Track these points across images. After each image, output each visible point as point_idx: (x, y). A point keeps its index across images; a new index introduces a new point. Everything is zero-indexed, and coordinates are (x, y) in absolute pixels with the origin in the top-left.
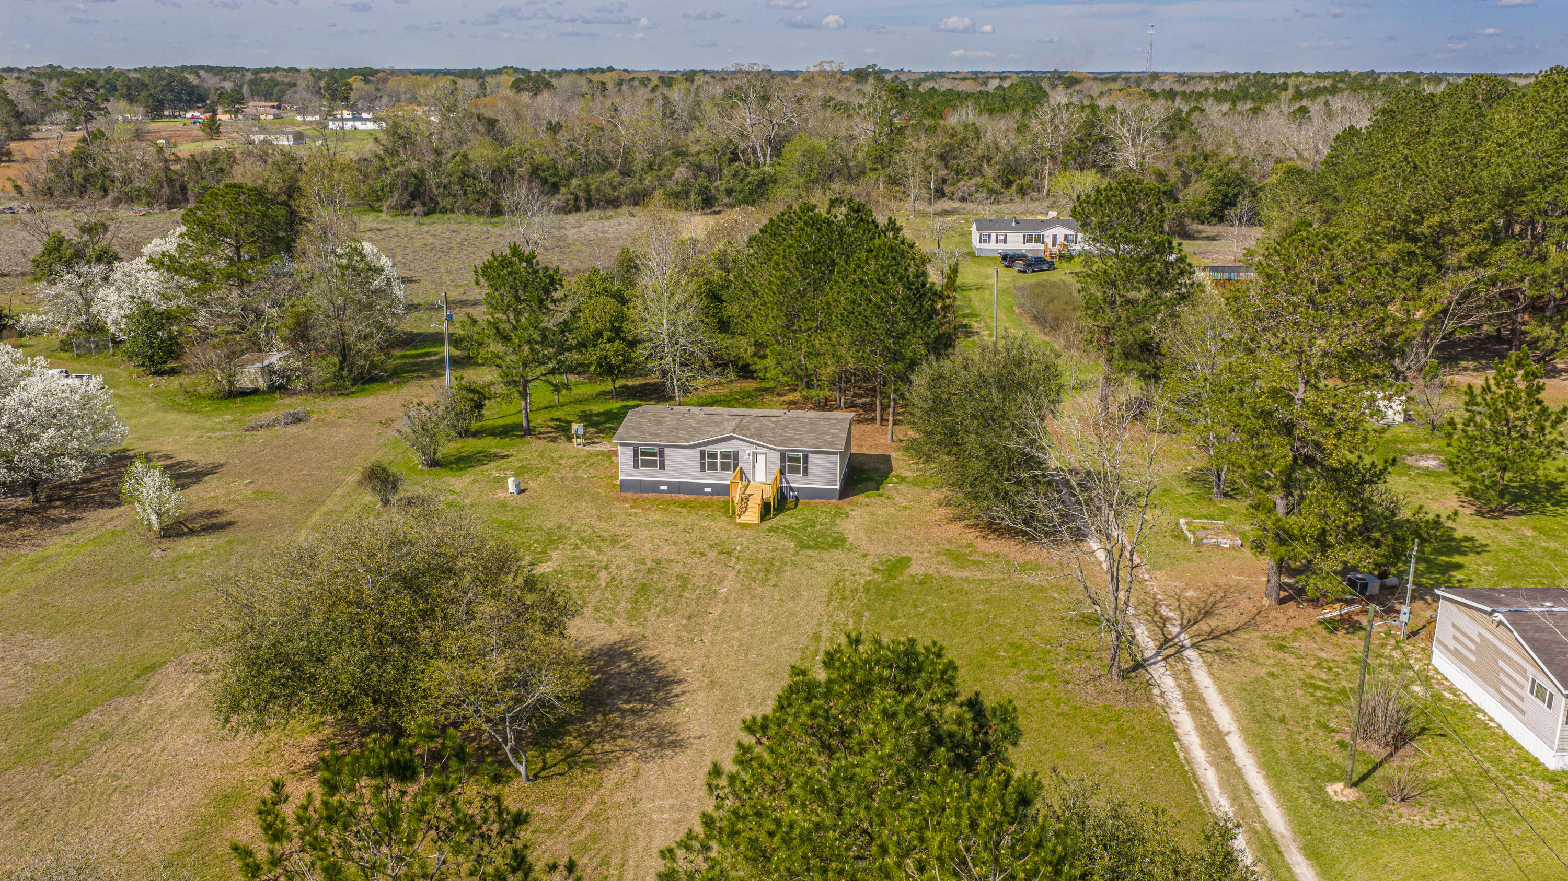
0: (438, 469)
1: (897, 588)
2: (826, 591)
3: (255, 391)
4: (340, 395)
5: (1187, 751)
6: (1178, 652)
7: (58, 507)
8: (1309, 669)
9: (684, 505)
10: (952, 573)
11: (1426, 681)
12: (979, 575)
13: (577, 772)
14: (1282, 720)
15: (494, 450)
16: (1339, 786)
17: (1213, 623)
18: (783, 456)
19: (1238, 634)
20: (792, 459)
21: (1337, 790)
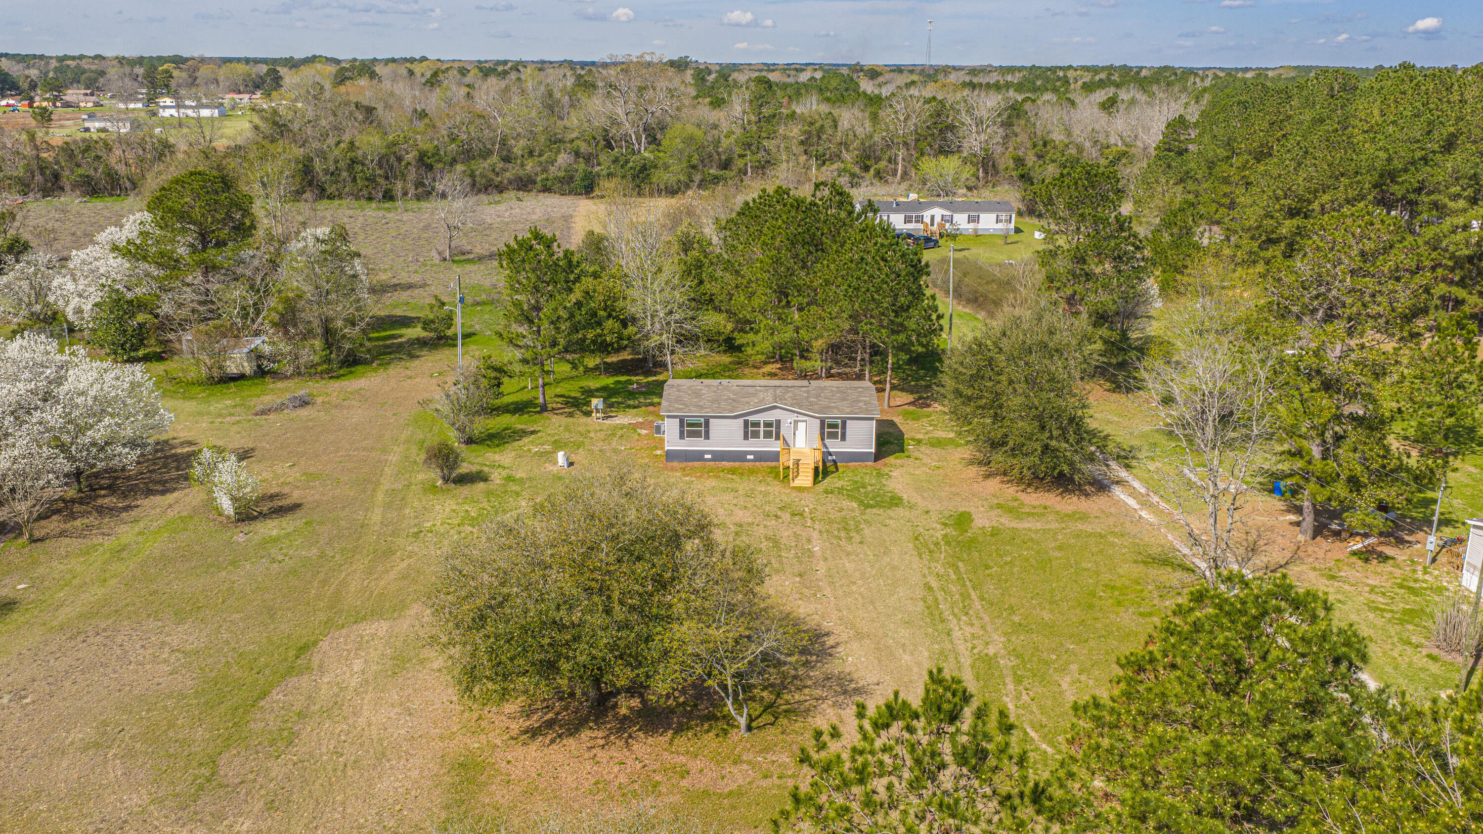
0: (474, 446)
1: (973, 540)
2: (911, 545)
3: (242, 377)
4: (331, 378)
7: (104, 496)
8: (1367, 595)
9: (733, 471)
11: (1465, 599)
13: (783, 721)
15: (519, 427)
18: (822, 422)
19: (1289, 567)
20: (831, 426)
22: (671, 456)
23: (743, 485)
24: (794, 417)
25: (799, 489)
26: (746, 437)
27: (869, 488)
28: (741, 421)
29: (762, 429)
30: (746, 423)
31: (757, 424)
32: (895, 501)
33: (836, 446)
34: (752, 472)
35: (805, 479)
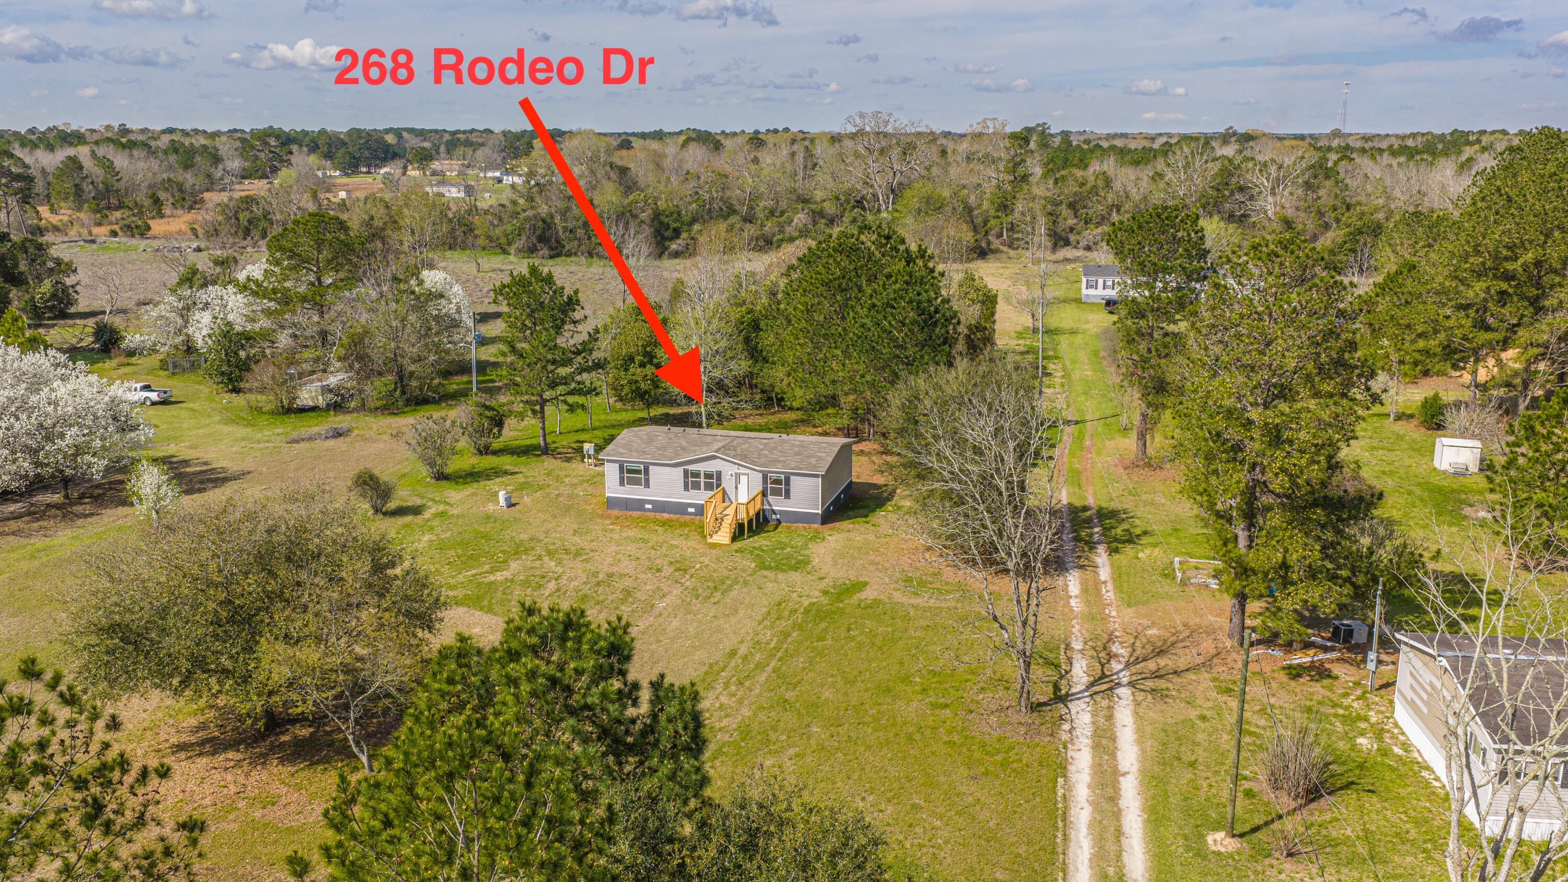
0: (444, 483)
1: (838, 611)
5: (1069, 788)
6: (1111, 689)
7: (85, 504)
9: (664, 524)
11: (1379, 733)
14: (1193, 765)
16: (1220, 835)
17: (1162, 662)
18: (765, 477)
19: (1186, 674)
20: (774, 481)
21: (1217, 840)
22: (612, 503)
23: (660, 535)
24: (735, 469)
26: (686, 488)
27: (787, 550)
28: (681, 470)
29: (702, 480)
30: (686, 472)
31: (696, 475)
32: (799, 565)
33: (778, 504)
34: (683, 525)
35: (723, 537)
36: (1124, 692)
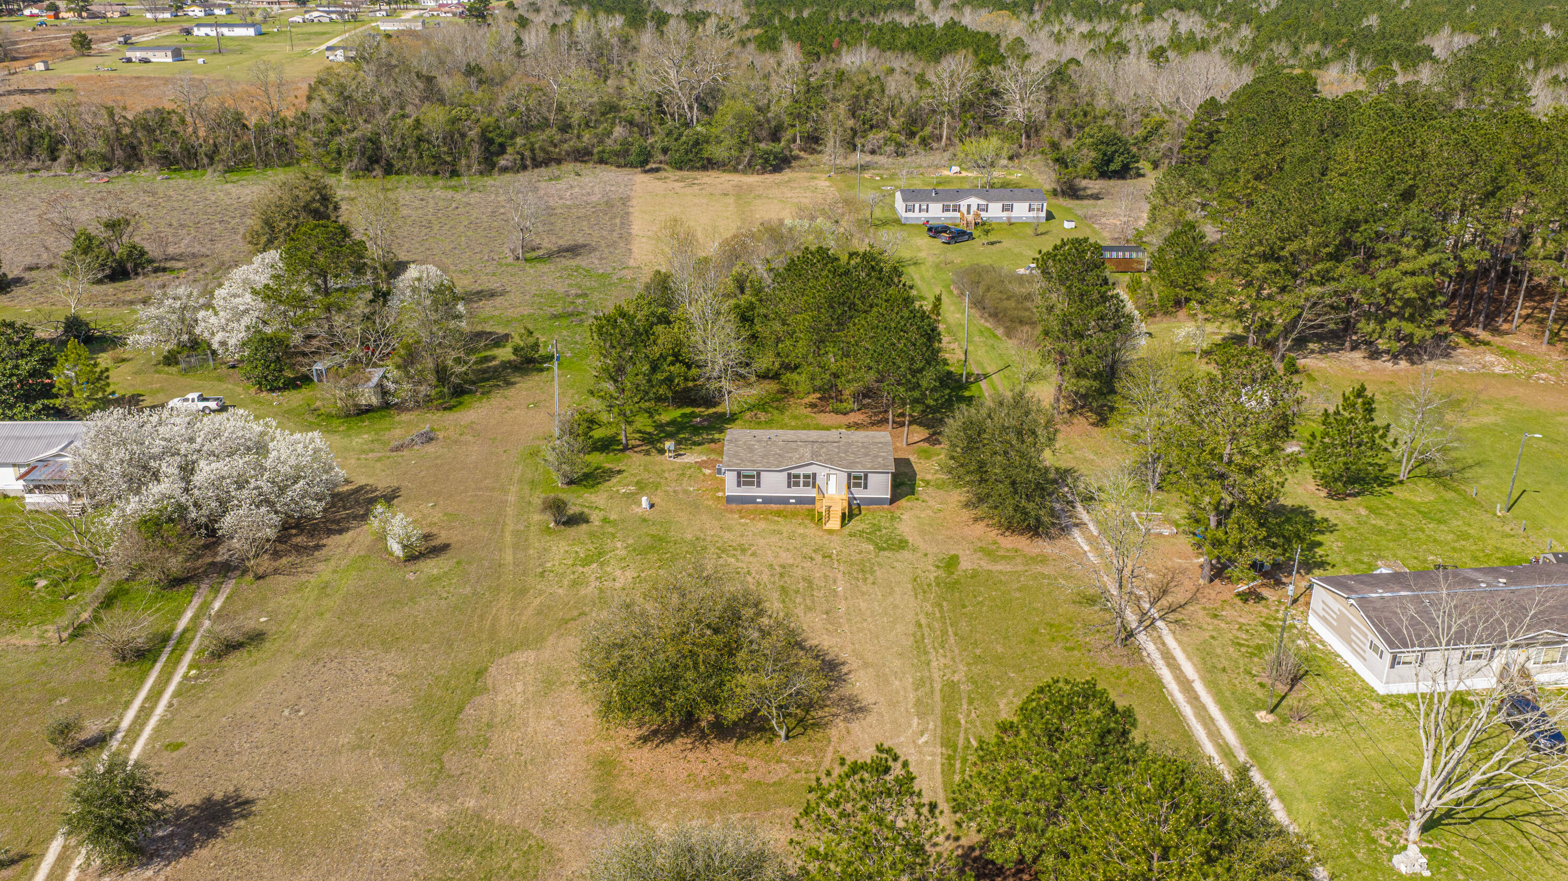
0: (574, 487)
1: (957, 582)
2: (910, 586)
4: (445, 410)
5: (1172, 695)
6: (1152, 623)
8: (1235, 632)
10: (990, 567)
11: (1306, 637)
12: (1008, 568)
14: (1224, 670)
15: (608, 466)
16: (1263, 713)
17: (1170, 598)
18: (849, 475)
19: (1187, 607)
20: (855, 478)
21: (1262, 716)
22: (730, 500)
23: (786, 527)
24: (827, 471)
25: (830, 532)
26: (789, 486)
27: (884, 531)
28: (785, 473)
29: (802, 480)
30: (789, 475)
31: (798, 476)
32: (902, 544)
33: (859, 493)
34: (794, 515)
35: (834, 523)
36: (1159, 624)
